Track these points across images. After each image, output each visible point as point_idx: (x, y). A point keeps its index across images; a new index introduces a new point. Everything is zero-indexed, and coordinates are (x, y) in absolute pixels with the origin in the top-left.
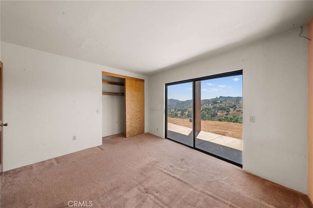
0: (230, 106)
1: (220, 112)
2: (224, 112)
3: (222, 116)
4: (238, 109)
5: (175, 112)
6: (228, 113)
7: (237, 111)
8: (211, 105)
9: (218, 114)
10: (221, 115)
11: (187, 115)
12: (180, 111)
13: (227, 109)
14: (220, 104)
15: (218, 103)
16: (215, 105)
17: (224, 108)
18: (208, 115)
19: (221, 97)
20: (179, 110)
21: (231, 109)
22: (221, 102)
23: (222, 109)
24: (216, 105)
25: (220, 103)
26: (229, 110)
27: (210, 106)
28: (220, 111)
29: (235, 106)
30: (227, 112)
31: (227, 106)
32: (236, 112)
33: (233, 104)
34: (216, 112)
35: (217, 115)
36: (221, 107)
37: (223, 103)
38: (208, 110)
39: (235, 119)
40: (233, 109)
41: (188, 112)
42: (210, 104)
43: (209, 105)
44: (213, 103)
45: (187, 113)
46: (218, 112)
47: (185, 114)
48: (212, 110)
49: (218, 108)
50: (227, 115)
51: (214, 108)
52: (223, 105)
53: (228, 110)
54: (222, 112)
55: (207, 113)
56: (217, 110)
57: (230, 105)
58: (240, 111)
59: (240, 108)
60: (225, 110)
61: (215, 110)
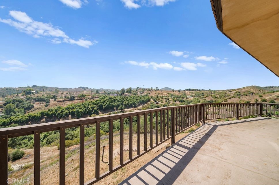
1: (38, 104)
2: (43, 103)
3: (40, 108)
4: (58, 100)
6: (47, 104)
7: (58, 101)
8: (22, 95)
9: (34, 106)
10: (40, 106)
13: (47, 100)
14: (36, 95)
15: (33, 93)
16: (27, 95)
17: (42, 99)
18: (19, 108)
21: (51, 100)
22: (37, 92)
23: (39, 100)
24: (29, 96)
25: (36, 93)
26: (49, 100)
27: (21, 97)
28: (37, 102)
29: (55, 96)
31: (46, 97)
32: (57, 102)
33: (52, 94)
34: (32, 103)
35: (33, 107)
36: (39, 98)
37: (40, 94)
38: (18, 102)
40: (53, 99)
42: (20, 95)
43: (18, 95)
44: (24, 93)
46: (34, 103)
48: (25, 102)
49: (35, 99)
50: (46, 106)
51: (28, 99)
53: (48, 101)
54: (40, 104)
55: (17, 106)
57: (49, 96)
58: (60, 101)
59: (60, 98)
60: (44, 101)
61: (29, 102)
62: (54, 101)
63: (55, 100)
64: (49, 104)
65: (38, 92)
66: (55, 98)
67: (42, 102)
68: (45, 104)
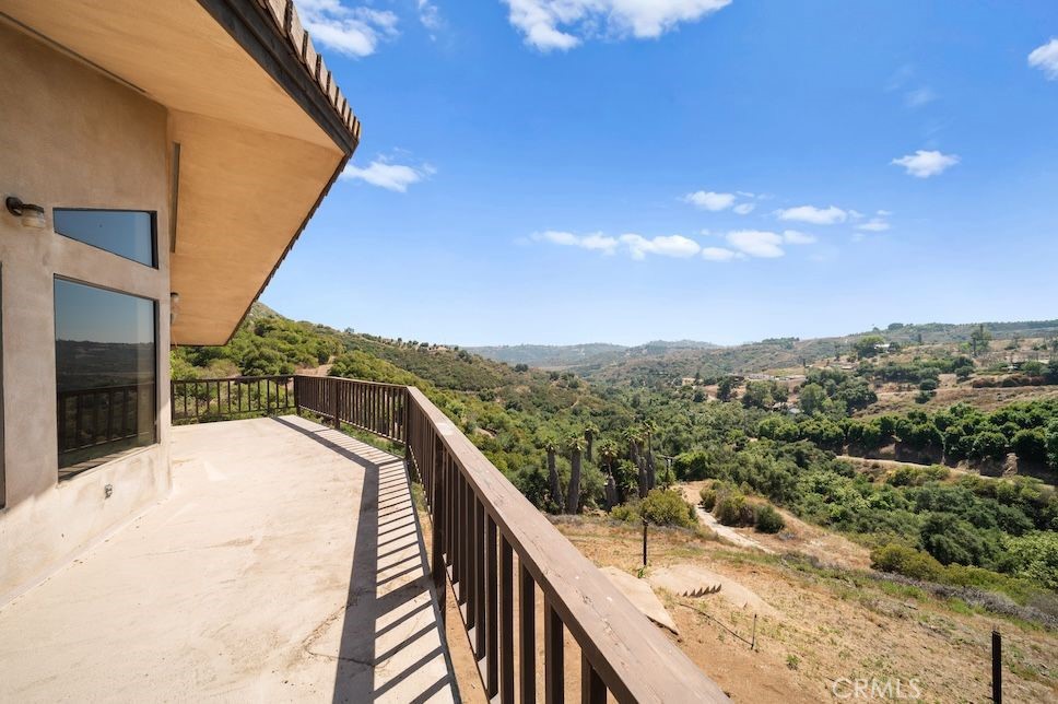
0: (938, 365)
1: (892, 389)
2: (909, 389)
3: (896, 407)
4: (978, 378)
5: (694, 387)
6: (926, 392)
7: (977, 385)
8: (849, 360)
9: (879, 396)
10: (896, 399)
11: (741, 397)
12: (714, 384)
13: (924, 377)
14: (892, 358)
15: (881, 351)
16: (865, 359)
17: (908, 371)
18: (833, 399)
19: (893, 327)
20: (708, 382)
21: (942, 377)
22: (895, 348)
23: (897, 376)
24: (870, 360)
25: (892, 352)
26: (936, 379)
27: (844, 366)
28: (890, 384)
29: (962, 362)
30: (924, 387)
31: (926, 366)
32: (970, 388)
33: (955, 354)
34: (871, 387)
35: (874, 398)
36: (897, 367)
37: (905, 353)
38: (833, 381)
39: (963, 422)
40: (955, 376)
41: (748, 387)
42: (844, 359)
43: (838, 359)
44: (856, 354)
45: (741, 391)
46: (878, 386)
47: (735, 394)
48: (851, 382)
49: (882, 372)
50: (922, 400)
51: (861, 372)
52: (903, 360)
53: (928, 381)
54: (900, 390)
55: (830, 393)
56: (874, 382)
57: (940, 360)
58: (988, 384)
59: (990, 371)
60: (914, 379)
61: (864, 380)
62: (958, 382)
63: (964, 377)
64: (934, 394)
65: (898, 347)
66: (962, 369)
67: (906, 385)
68: (917, 392)
